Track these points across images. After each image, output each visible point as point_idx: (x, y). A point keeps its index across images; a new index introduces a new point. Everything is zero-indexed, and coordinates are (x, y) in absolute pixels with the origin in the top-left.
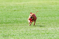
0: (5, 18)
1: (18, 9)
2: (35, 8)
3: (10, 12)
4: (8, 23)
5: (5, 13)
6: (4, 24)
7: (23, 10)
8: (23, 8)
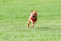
0: (20, 13)
1: (34, 3)
2: (51, 2)
3: (25, 6)
4: (23, 17)
5: (20, 7)
6: (19, 19)
7: (38, 4)
8: (39, 2)
